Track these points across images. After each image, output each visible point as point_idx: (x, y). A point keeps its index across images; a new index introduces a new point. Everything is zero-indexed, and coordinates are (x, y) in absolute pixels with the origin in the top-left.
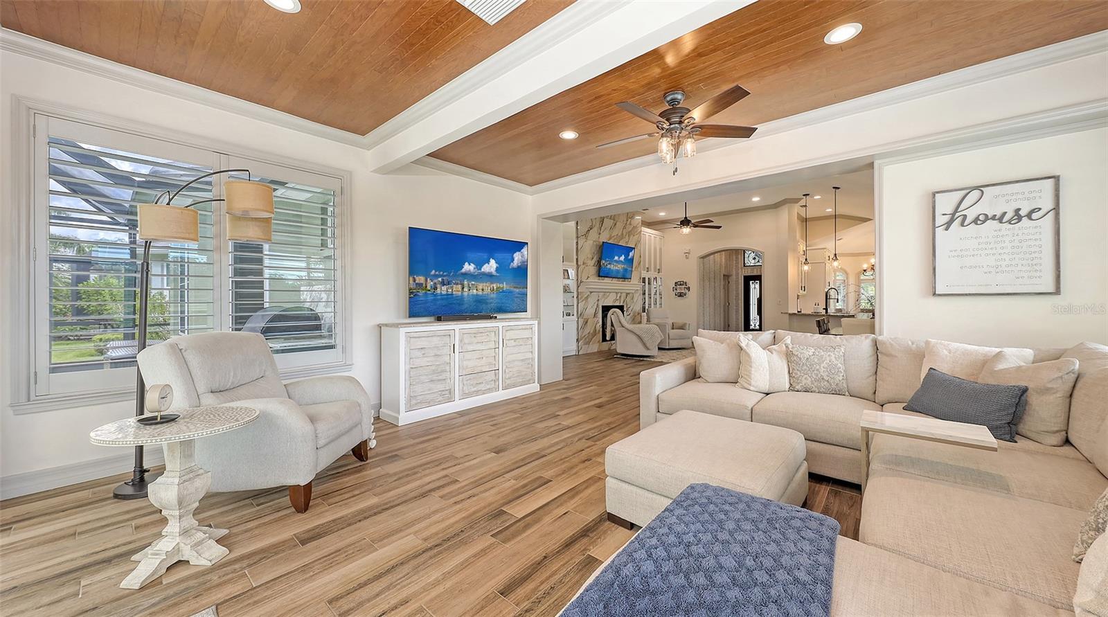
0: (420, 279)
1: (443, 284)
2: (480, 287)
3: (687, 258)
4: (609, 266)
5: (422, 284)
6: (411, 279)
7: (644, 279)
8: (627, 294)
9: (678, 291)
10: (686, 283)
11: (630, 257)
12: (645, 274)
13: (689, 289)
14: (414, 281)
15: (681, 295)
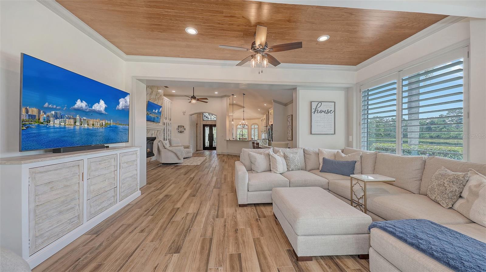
0: (34, 111)
1: (56, 117)
2: (91, 122)
3: (184, 114)
4: (150, 115)
5: (35, 116)
6: (24, 110)
7: (164, 123)
8: (158, 131)
9: (180, 130)
10: (183, 126)
11: (160, 111)
12: (165, 121)
13: (185, 129)
14: (27, 112)
15: (181, 132)
